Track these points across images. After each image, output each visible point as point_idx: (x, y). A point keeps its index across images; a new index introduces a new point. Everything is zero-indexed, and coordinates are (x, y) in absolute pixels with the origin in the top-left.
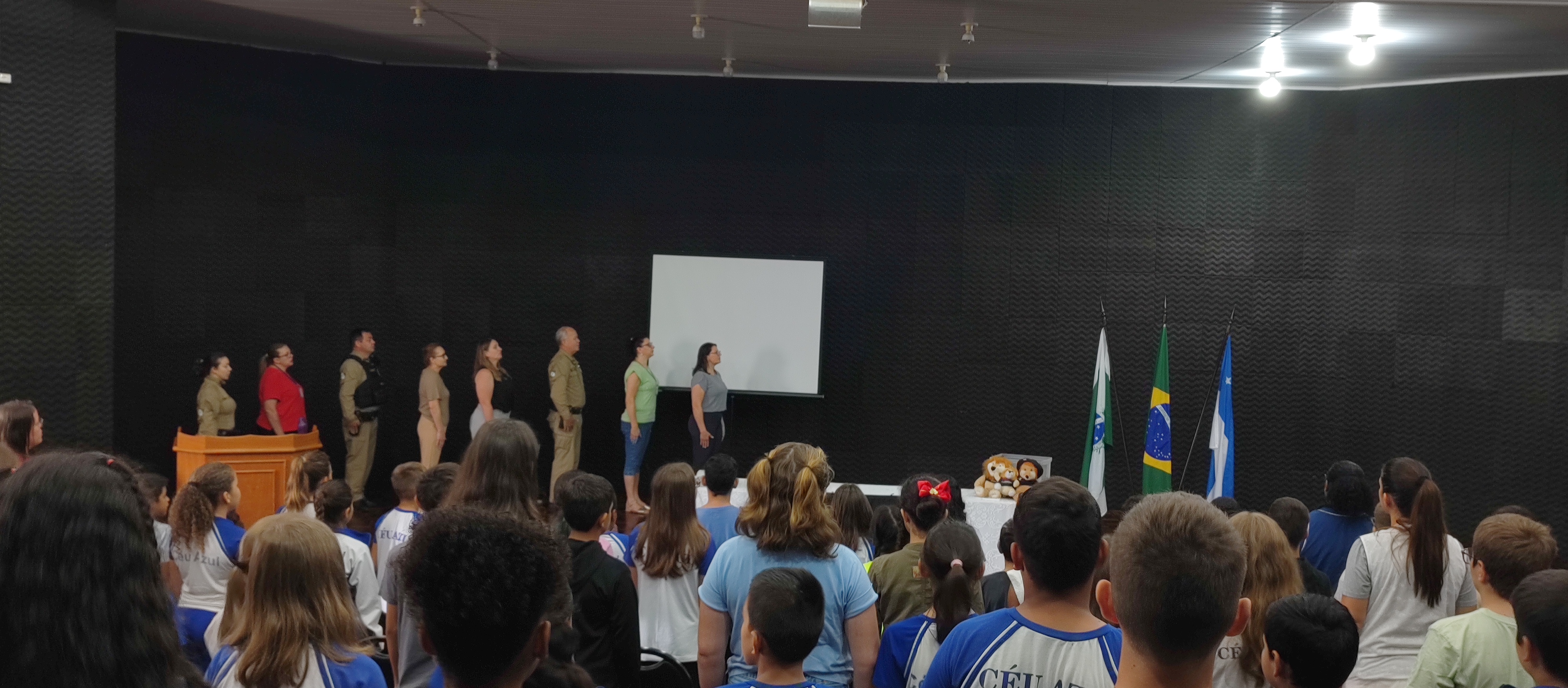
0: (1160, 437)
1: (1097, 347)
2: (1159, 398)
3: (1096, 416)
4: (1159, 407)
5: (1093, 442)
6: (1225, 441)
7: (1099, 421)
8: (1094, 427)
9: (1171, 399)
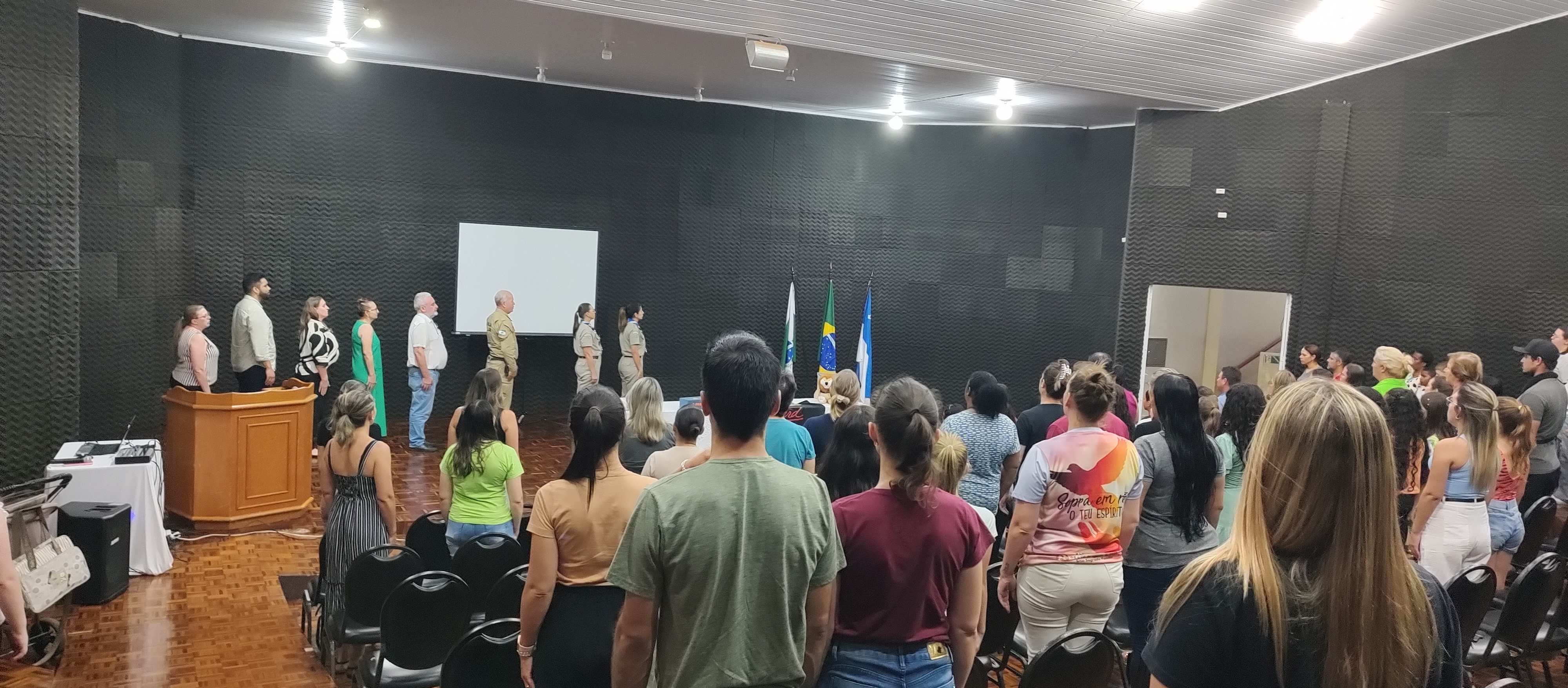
0: (830, 356)
1: (788, 296)
2: (829, 330)
3: (789, 343)
4: (829, 336)
5: (787, 361)
6: (867, 356)
7: (791, 346)
8: (787, 351)
9: (836, 329)
